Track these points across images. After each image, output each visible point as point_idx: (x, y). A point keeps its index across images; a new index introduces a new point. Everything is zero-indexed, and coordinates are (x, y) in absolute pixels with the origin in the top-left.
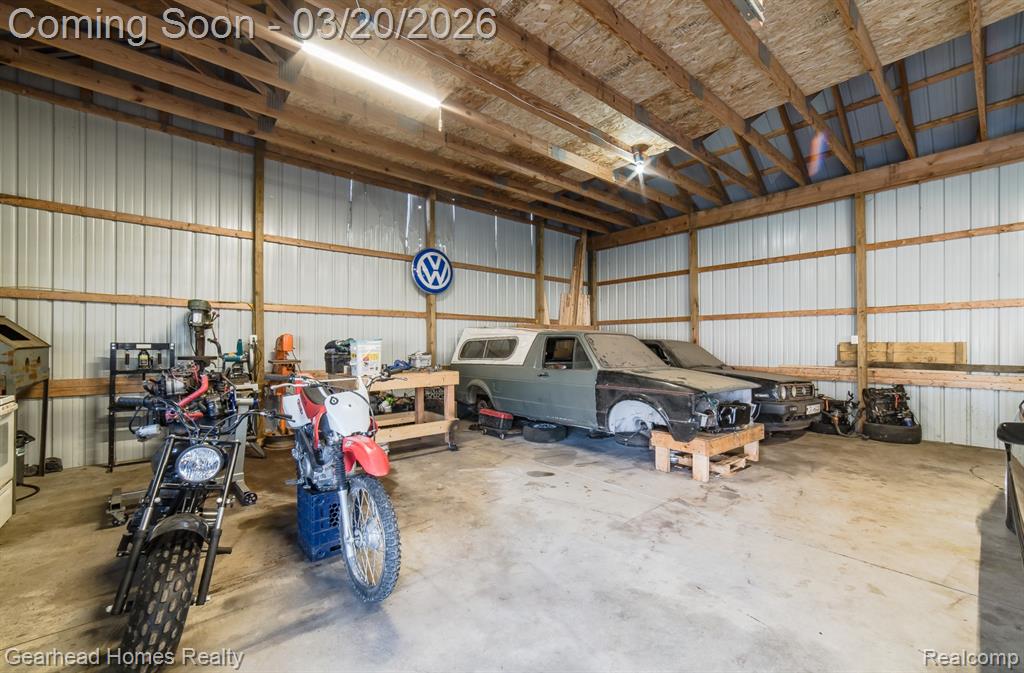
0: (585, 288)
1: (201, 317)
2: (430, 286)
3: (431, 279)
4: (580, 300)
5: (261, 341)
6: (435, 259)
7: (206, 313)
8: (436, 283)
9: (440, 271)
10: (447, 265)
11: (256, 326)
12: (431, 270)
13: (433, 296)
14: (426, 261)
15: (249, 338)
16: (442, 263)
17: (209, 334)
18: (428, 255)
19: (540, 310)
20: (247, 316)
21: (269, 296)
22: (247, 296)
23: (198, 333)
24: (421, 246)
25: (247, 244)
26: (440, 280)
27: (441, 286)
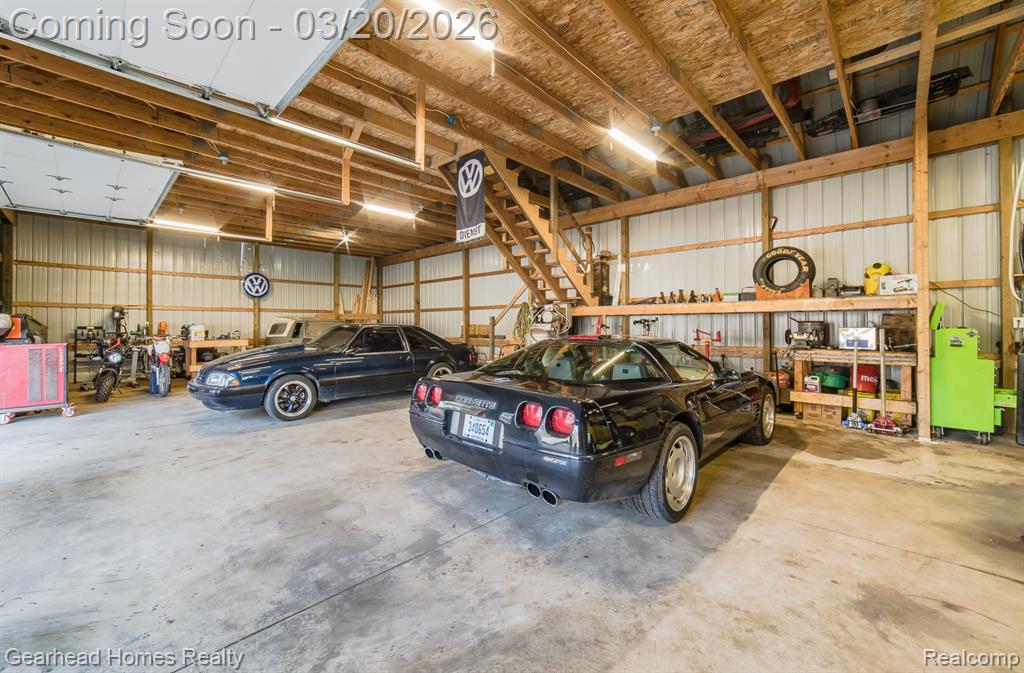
0: (375, 290)
1: (118, 314)
2: (253, 294)
3: (254, 290)
4: (368, 298)
5: (151, 325)
6: (256, 279)
7: (122, 313)
8: (257, 292)
9: (260, 285)
10: (265, 282)
11: (149, 317)
12: (254, 286)
13: (256, 300)
14: (251, 281)
15: (144, 323)
16: (262, 281)
17: (123, 322)
18: (252, 277)
19: (337, 305)
20: (144, 313)
21: (155, 301)
22: (144, 302)
23: (117, 322)
24: (251, 271)
25: (144, 276)
26: (260, 291)
27: (261, 294)
